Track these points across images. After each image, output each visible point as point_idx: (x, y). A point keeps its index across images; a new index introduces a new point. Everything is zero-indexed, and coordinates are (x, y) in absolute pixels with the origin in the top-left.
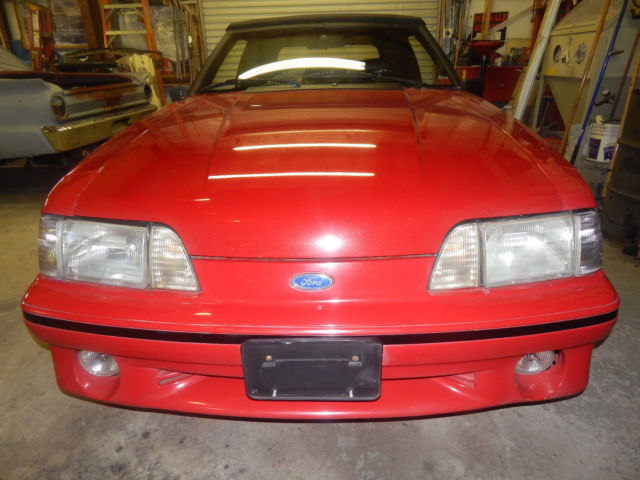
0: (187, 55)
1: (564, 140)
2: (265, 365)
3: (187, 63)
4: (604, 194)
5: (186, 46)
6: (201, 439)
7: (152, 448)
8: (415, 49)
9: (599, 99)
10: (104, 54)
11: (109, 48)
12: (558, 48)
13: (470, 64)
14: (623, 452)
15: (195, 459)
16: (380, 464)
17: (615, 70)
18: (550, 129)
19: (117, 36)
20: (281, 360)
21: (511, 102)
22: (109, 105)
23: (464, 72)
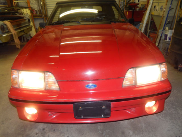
0: (40, 8)
1: (157, 34)
2: (79, 109)
3: (41, 11)
4: (169, 51)
5: (40, 5)
6: (59, 129)
7: (46, 133)
8: (114, 10)
9: (167, 22)
10: (14, 9)
11: (15, 7)
12: (155, 6)
13: (129, 10)
14: (174, 126)
15: (59, 135)
16: (110, 133)
17: (171, 14)
18: (153, 30)
19: (18, 2)
20: (84, 108)
21: (141, 22)
22: (18, 26)
23: (127, 12)
